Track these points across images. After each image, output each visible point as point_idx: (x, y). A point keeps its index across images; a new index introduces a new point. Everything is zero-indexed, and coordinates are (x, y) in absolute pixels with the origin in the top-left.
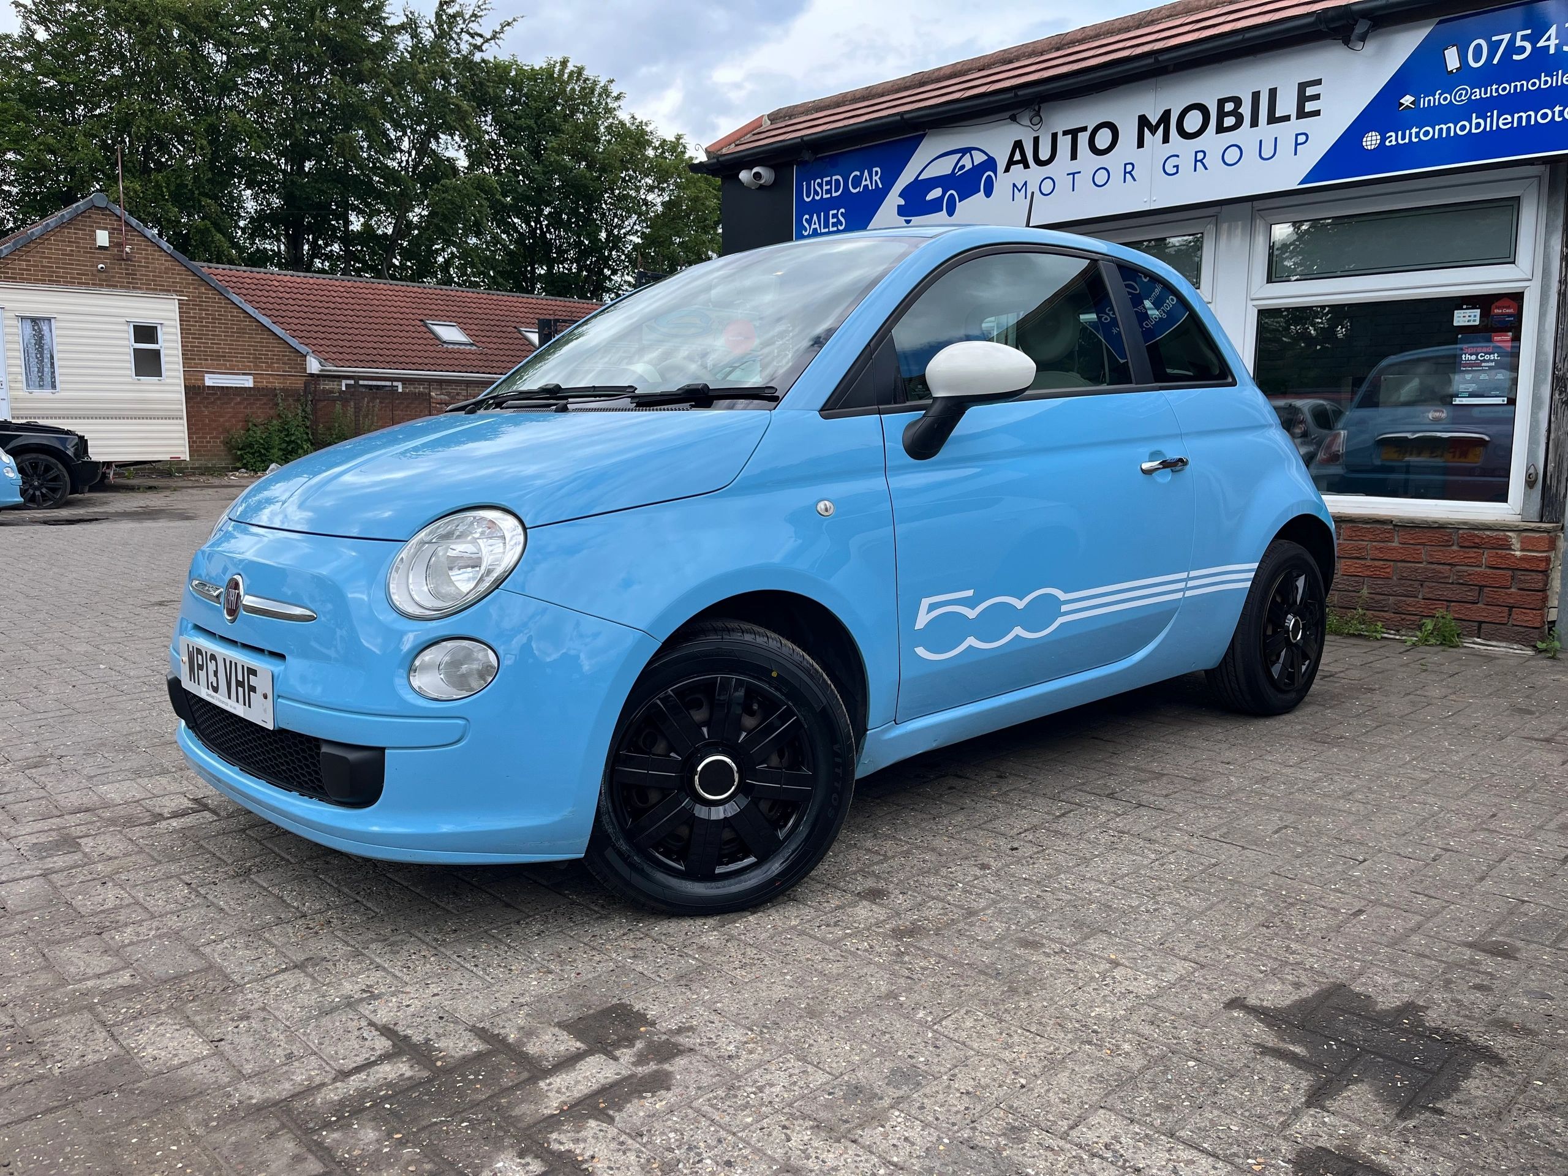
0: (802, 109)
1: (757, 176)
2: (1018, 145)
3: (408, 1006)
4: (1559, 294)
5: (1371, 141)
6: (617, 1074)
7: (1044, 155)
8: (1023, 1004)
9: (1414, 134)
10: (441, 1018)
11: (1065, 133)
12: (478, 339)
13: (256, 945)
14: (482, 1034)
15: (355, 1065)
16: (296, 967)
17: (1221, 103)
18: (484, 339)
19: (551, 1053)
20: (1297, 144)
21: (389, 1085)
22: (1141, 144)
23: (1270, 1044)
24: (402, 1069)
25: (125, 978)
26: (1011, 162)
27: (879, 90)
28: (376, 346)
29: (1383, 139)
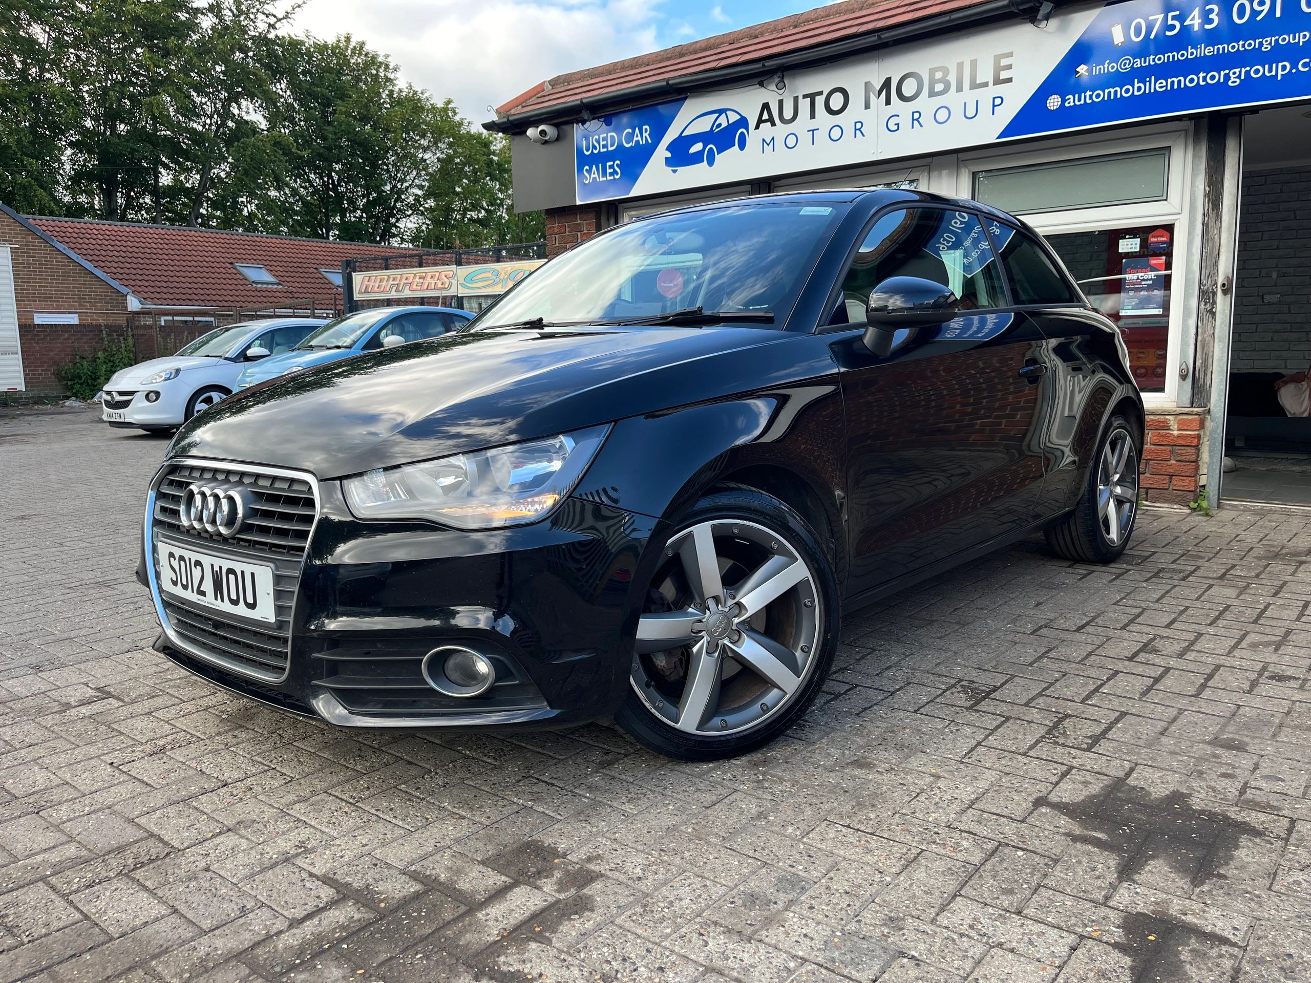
0: (578, 76)
1: (543, 133)
2: (766, 106)
3: (342, 857)
4: (1203, 224)
5: (1054, 102)
6: (546, 901)
7: (788, 113)
8: (872, 816)
9: (1087, 97)
10: (375, 865)
11: (805, 96)
12: (283, 279)
13: (187, 813)
14: (415, 876)
15: (306, 913)
16: (229, 830)
17: (932, 72)
18: (288, 279)
19: (481, 888)
20: (994, 106)
21: (343, 928)
22: (867, 106)
23: (1078, 833)
24: (347, 913)
25: (71, 850)
26: (760, 121)
27: (645, 60)
28: (190, 286)
29: (1064, 101)
